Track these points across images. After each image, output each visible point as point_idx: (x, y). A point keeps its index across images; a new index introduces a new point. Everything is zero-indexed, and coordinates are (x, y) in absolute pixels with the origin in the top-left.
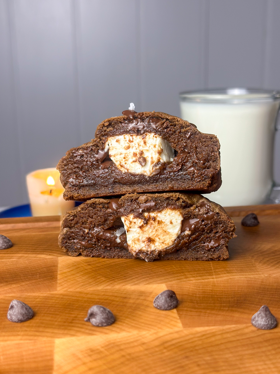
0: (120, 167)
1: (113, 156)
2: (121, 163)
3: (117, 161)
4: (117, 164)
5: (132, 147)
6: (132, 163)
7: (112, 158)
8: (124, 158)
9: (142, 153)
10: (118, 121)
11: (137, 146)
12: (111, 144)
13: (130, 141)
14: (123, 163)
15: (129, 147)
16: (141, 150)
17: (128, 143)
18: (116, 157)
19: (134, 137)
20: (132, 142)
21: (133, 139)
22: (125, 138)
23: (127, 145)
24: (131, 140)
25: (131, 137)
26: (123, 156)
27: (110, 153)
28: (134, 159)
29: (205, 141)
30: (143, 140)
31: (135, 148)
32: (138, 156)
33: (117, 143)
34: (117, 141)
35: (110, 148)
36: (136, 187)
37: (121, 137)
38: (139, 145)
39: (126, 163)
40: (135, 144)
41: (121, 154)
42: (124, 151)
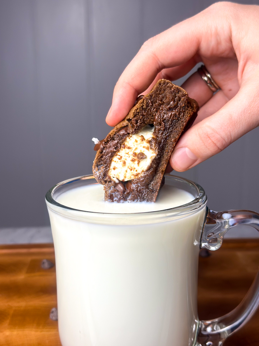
0: (137, 177)
1: (125, 178)
2: (134, 175)
3: (130, 177)
4: (133, 178)
5: (126, 159)
6: (139, 166)
7: (126, 180)
8: (131, 170)
9: (135, 154)
10: (99, 159)
11: (127, 155)
12: (115, 175)
13: (120, 159)
14: (135, 173)
15: (124, 163)
16: (132, 153)
17: (121, 161)
18: (127, 176)
19: (118, 154)
20: (121, 157)
21: (119, 156)
22: (115, 162)
23: (122, 163)
24: (120, 157)
25: (117, 156)
26: (129, 170)
27: (121, 179)
28: (136, 162)
29: (160, 91)
30: (126, 149)
31: (128, 158)
32: (136, 158)
33: (116, 170)
34: (114, 169)
35: (117, 178)
36: (161, 168)
37: (113, 164)
38: (127, 154)
39: (136, 171)
40: (125, 156)
41: (126, 171)
42: (126, 168)
